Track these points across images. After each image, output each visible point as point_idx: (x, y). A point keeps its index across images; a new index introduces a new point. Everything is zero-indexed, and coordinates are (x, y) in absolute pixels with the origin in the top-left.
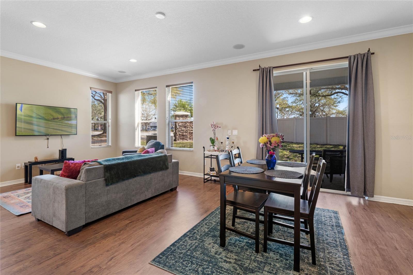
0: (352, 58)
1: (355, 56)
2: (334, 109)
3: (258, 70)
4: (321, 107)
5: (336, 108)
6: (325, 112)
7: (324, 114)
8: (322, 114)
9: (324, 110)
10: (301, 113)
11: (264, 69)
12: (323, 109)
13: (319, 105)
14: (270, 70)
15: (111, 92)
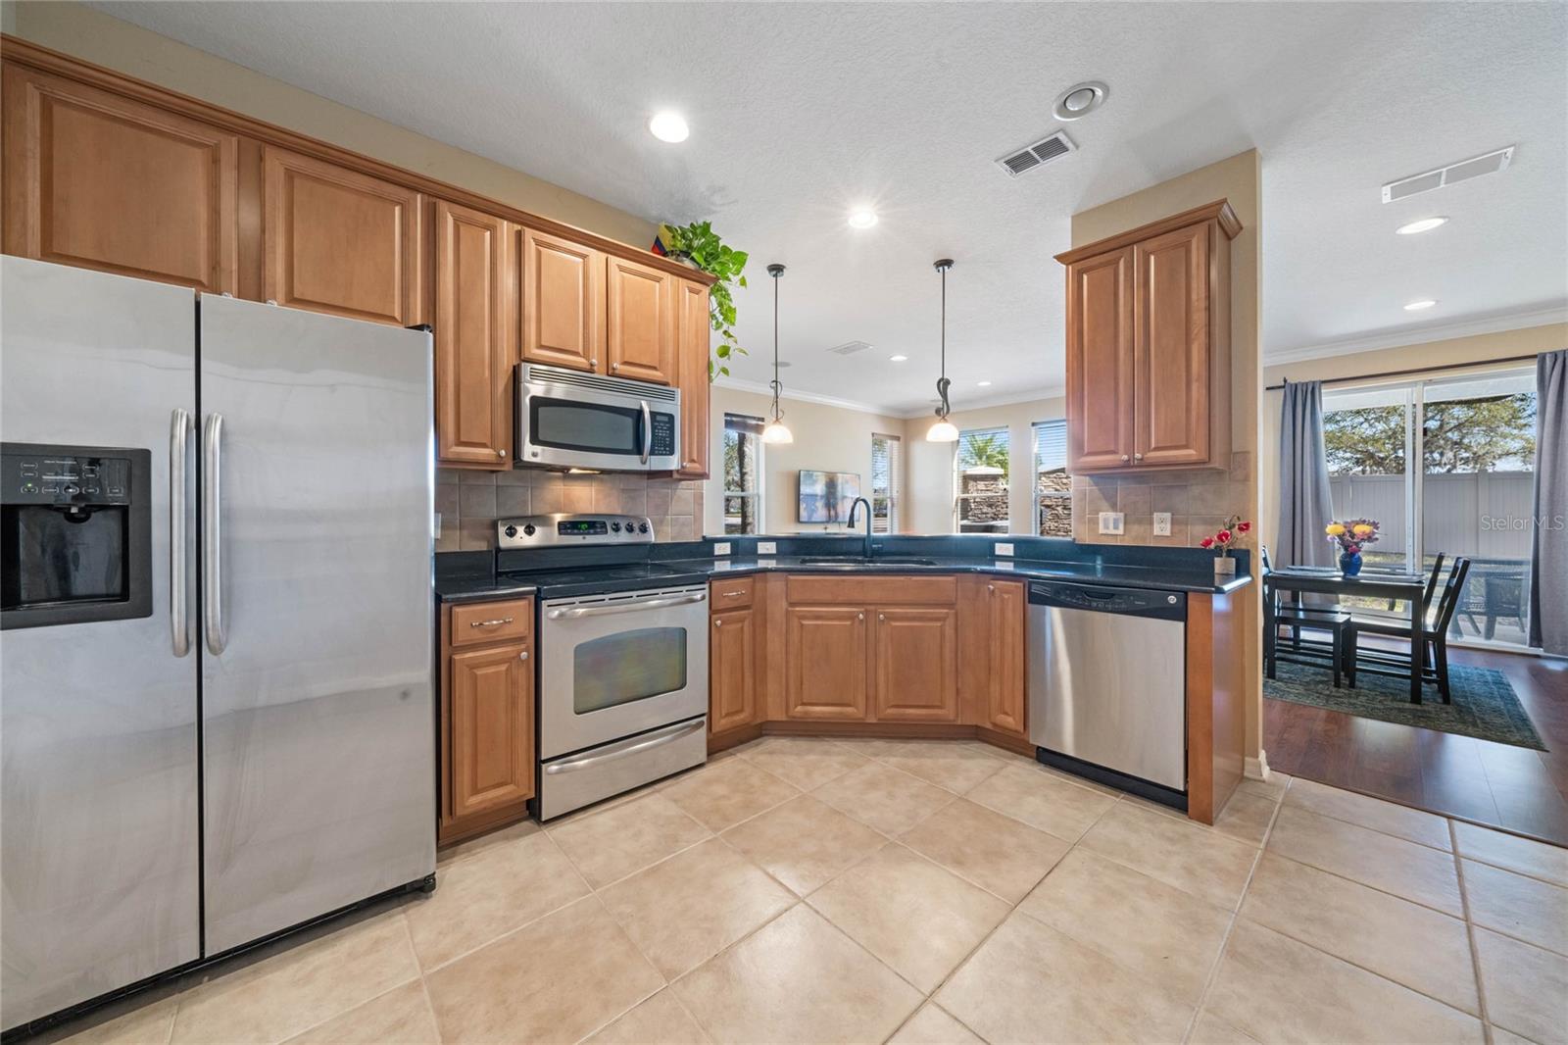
0: (1548, 359)
1: (1556, 355)
2: (1514, 437)
3: (1284, 387)
4: (1450, 430)
5: (1523, 432)
6: (1468, 448)
7: (1465, 455)
8: (1455, 456)
9: (1466, 441)
10: (1359, 456)
11: (1296, 385)
12: (1461, 440)
13: (1441, 426)
14: (1313, 389)
15: (898, 439)
